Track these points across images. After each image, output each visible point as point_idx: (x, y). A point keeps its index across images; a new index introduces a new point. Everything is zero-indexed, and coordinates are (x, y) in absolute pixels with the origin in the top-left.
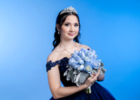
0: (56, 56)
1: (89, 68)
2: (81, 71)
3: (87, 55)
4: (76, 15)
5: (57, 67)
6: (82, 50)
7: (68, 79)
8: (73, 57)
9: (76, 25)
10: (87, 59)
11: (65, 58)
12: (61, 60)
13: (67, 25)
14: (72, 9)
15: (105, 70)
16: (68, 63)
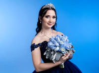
0: (38, 40)
2: (57, 52)
3: (61, 40)
5: (39, 48)
6: (57, 36)
7: (47, 58)
8: (51, 41)
9: (54, 17)
10: (62, 43)
11: (45, 42)
12: (42, 43)
13: (47, 17)
14: (51, 5)
15: (75, 51)
16: (47, 45)
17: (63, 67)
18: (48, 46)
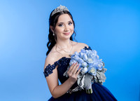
4: (68, 13)
9: (70, 23)
10: (90, 61)
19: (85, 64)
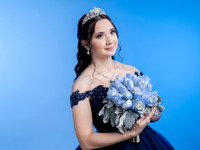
1: (140, 106)
2: (127, 110)
3: (137, 85)
5: (87, 100)
7: (105, 122)
8: (113, 86)
12: (94, 90)
13: (100, 36)
15: (163, 108)
17: (138, 141)
18: (109, 97)
19: (129, 95)
